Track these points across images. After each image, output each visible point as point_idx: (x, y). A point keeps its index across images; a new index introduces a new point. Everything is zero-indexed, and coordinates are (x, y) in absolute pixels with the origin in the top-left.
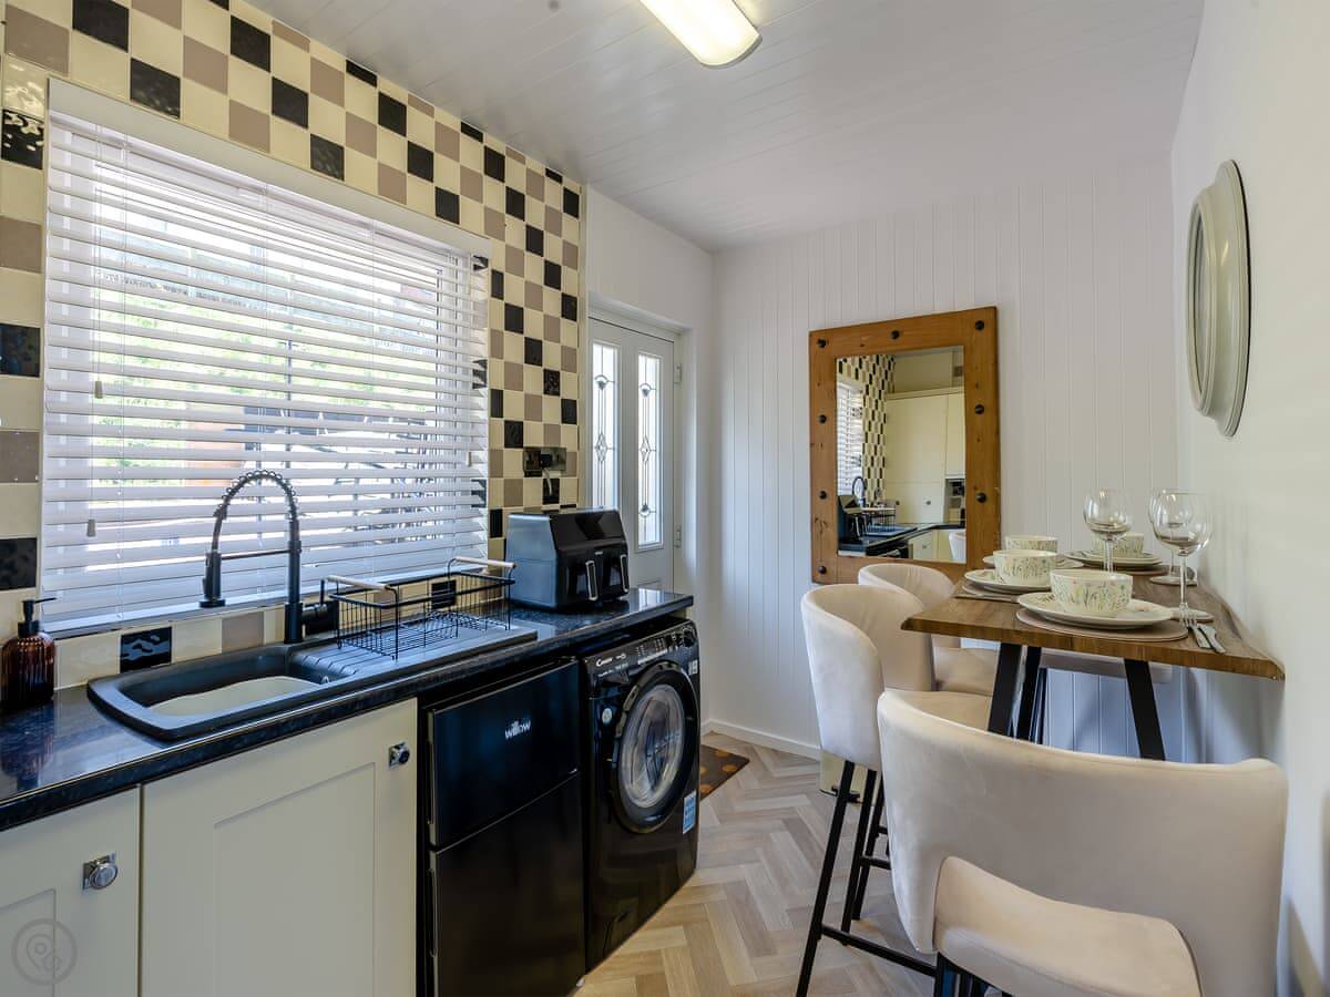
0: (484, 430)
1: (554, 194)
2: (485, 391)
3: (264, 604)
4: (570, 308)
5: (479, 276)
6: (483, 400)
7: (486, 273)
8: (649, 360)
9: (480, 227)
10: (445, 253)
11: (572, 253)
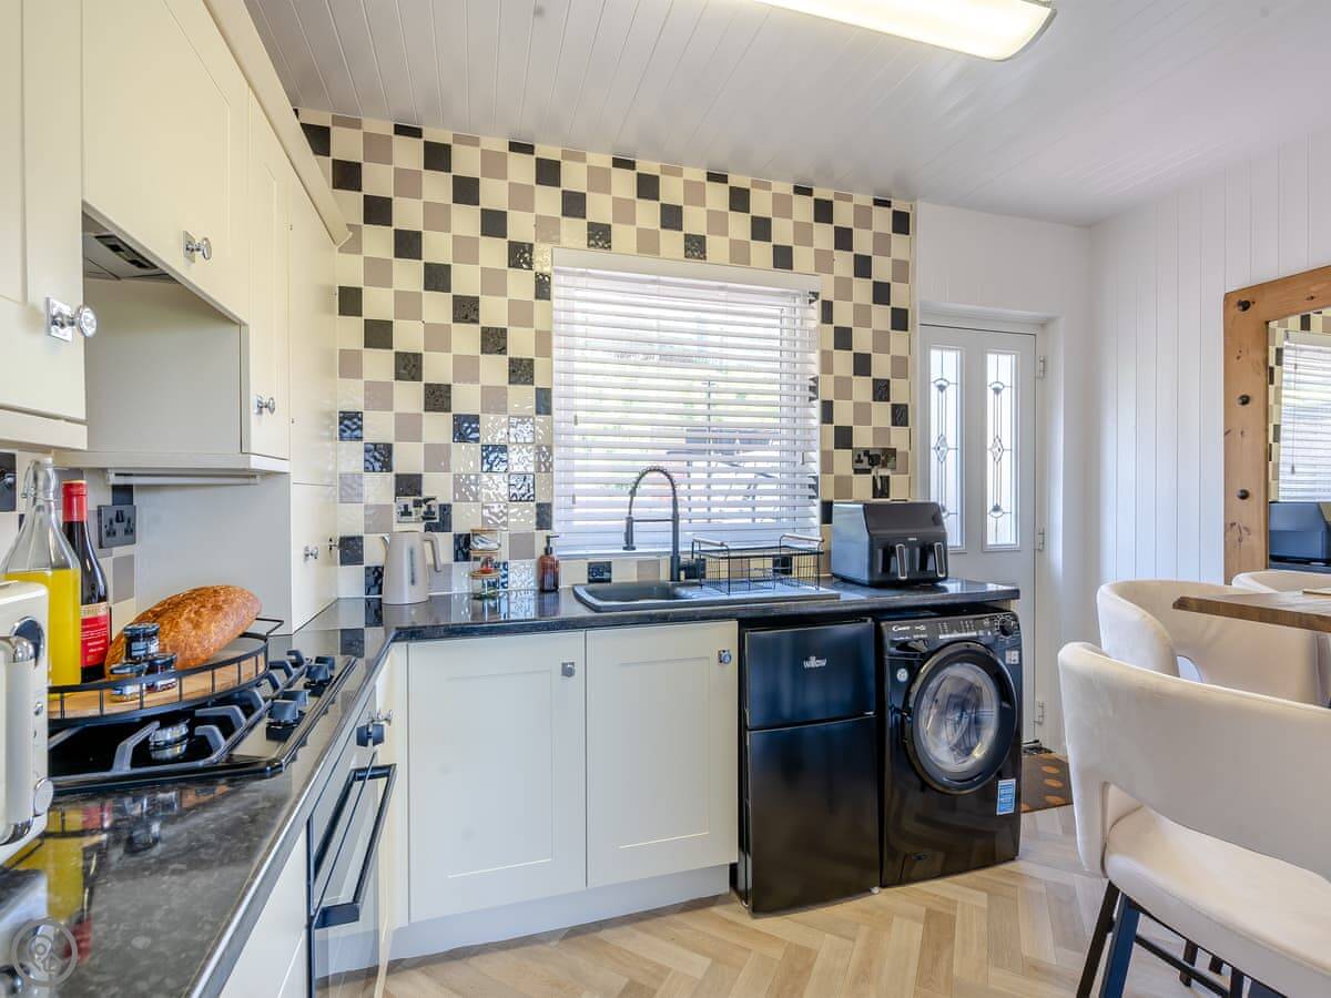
0: (816, 434)
1: (882, 220)
2: (817, 403)
3: (659, 554)
4: (900, 320)
5: (813, 308)
6: (816, 410)
7: (817, 305)
8: (1001, 357)
9: (811, 268)
10: (784, 294)
11: (902, 270)
